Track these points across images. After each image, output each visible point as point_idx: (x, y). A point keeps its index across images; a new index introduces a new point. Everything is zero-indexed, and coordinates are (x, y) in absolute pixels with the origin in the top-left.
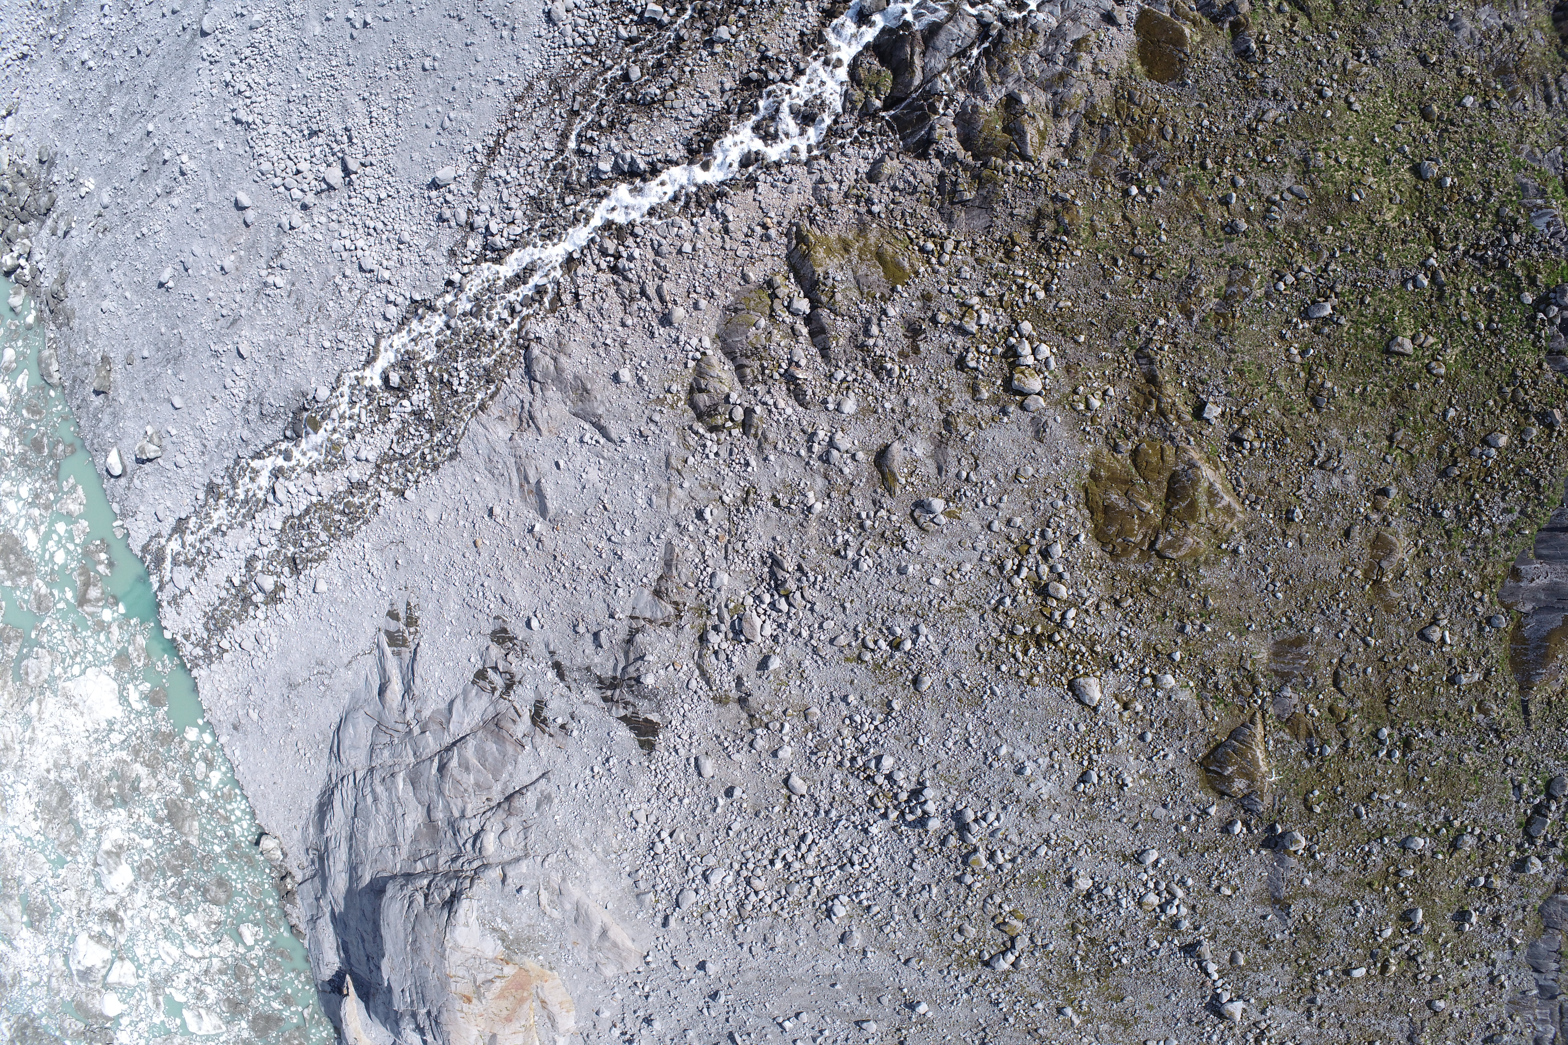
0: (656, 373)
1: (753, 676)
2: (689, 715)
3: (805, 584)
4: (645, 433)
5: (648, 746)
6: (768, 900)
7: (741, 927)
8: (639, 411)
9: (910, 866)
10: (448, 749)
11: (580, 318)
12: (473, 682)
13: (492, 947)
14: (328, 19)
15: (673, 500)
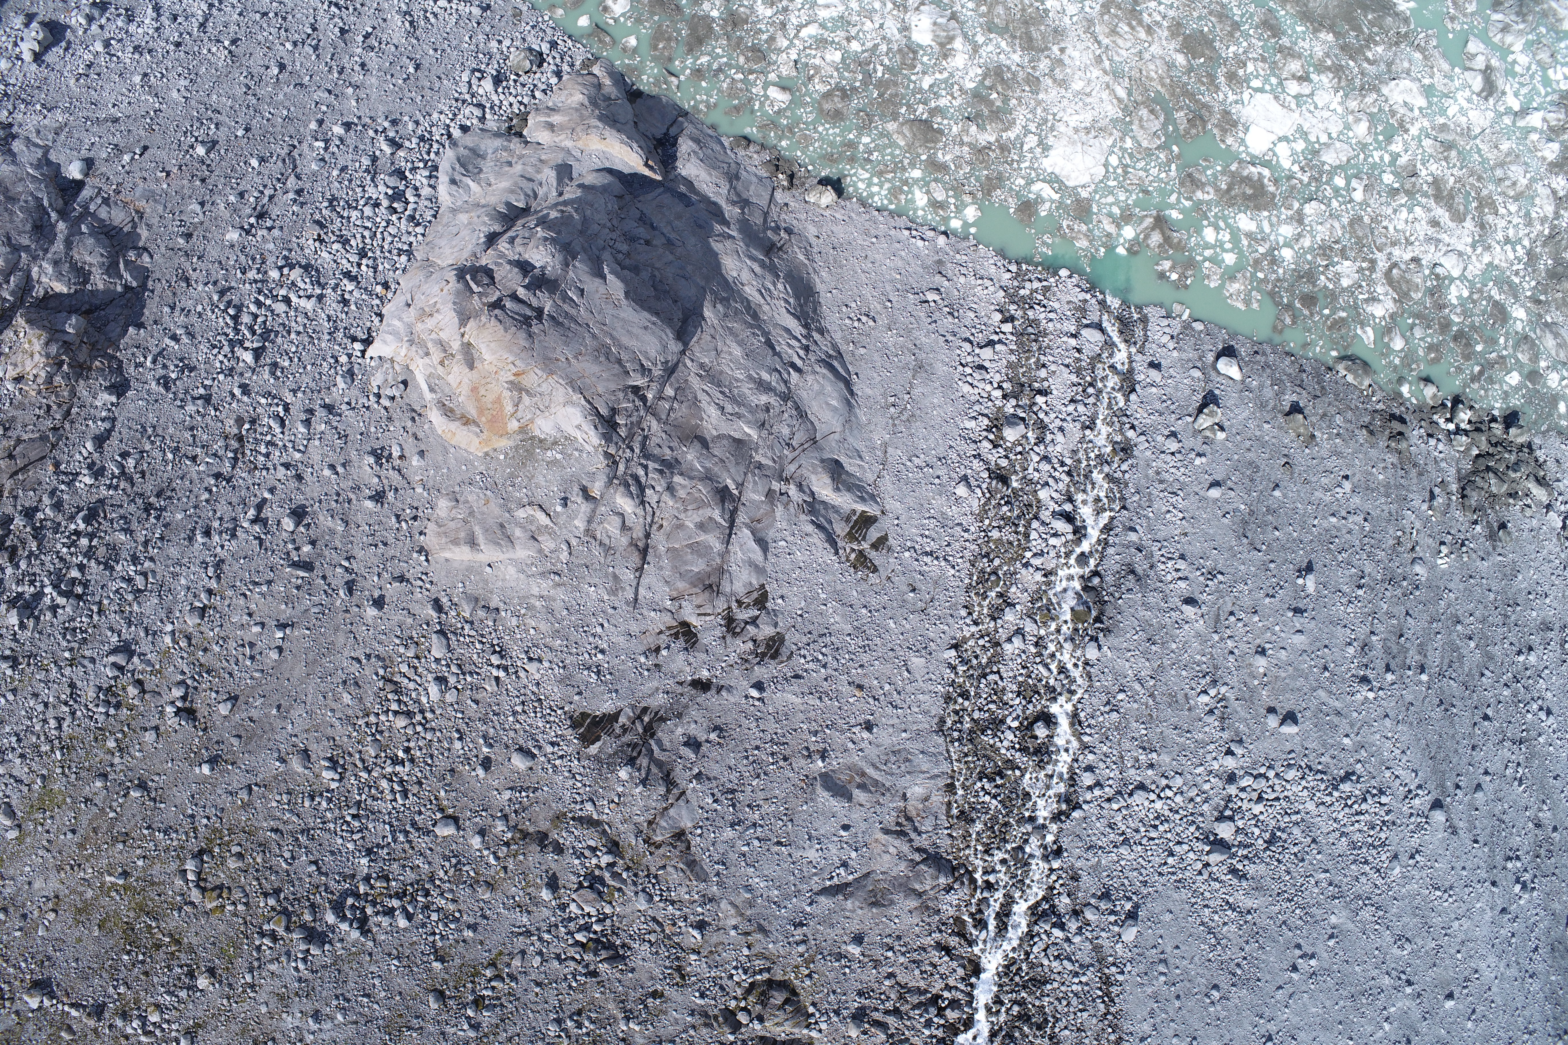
0: (831, 976)
1: (553, 866)
2: (571, 782)
3: (580, 969)
4: (799, 931)
5: (577, 721)
6: (383, 718)
7: (381, 672)
8: (819, 936)
9: (315, 863)
10: (733, 514)
11: (929, 941)
12: (762, 586)
13: (544, 427)
14: (1331, 936)
15: (733, 912)
